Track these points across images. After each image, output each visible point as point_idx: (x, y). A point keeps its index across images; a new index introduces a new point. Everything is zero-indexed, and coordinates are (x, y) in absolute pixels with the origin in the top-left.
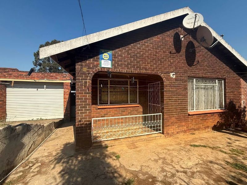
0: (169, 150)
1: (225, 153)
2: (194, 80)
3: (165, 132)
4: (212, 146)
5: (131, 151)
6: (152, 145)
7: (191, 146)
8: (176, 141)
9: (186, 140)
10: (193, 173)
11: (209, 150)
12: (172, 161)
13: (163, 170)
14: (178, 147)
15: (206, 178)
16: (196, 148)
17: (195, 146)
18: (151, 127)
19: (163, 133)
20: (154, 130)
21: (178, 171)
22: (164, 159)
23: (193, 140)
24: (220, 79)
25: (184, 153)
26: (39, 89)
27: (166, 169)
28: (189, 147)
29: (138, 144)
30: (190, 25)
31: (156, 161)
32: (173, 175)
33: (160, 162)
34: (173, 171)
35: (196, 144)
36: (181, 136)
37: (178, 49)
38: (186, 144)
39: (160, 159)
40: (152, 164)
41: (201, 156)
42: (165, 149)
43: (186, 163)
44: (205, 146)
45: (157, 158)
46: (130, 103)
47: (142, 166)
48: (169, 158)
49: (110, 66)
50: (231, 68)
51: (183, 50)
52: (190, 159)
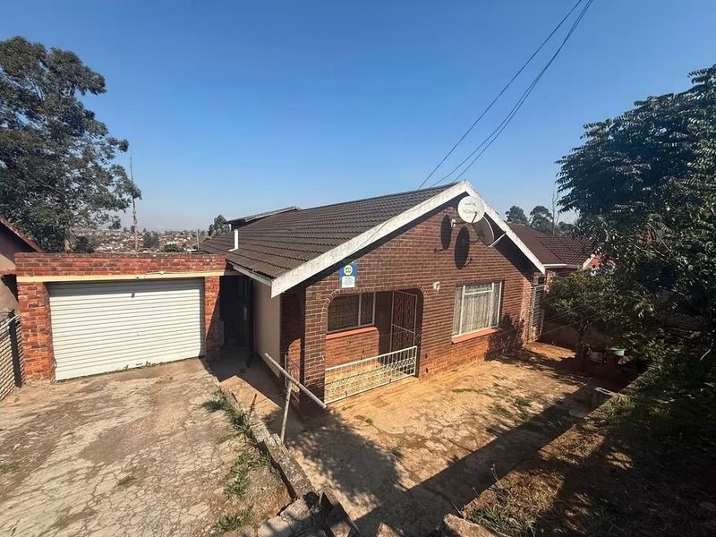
0: (429, 402)
1: (490, 396)
2: (464, 287)
3: (420, 375)
4: (477, 389)
5: (381, 411)
6: (405, 397)
7: (454, 391)
8: (434, 387)
9: (447, 382)
10: (458, 426)
11: (474, 394)
12: (436, 416)
13: (429, 428)
14: (439, 395)
15: (470, 428)
16: (461, 394)
17: (458, 391)
18: (401, 369)
19: (417, 376)
20: (405, 372)
21: (444, 427)
22: (426, 414)
23: (456, 382)
24: (497, 282)
25: (447, 403)
26: (136, 294)
27: (432, 426)
28: (451, 393)
29: (386, 398)
30: (468, 215)
31: (418, 418)
32: (440, 431)
33: (423, 418)
34: (440, 428)
35: (460, 387)
36: (439, 376)
37: (446, 244)
38: (448, 390)
39: (422, 415)
40: (415, 423)
41: (465, 404)
42: (424, 401)
43: (450, 415)
44: (469, 390)
45: (418, 415)
46: (361, 324)
47: (405, 427)
48: (432, 412)
49: (353, 285)
50: (513, 263)
51: (453, 242)
52: (454, 410)
